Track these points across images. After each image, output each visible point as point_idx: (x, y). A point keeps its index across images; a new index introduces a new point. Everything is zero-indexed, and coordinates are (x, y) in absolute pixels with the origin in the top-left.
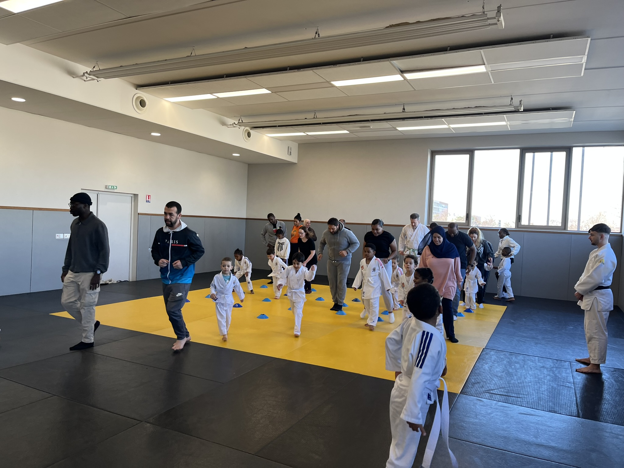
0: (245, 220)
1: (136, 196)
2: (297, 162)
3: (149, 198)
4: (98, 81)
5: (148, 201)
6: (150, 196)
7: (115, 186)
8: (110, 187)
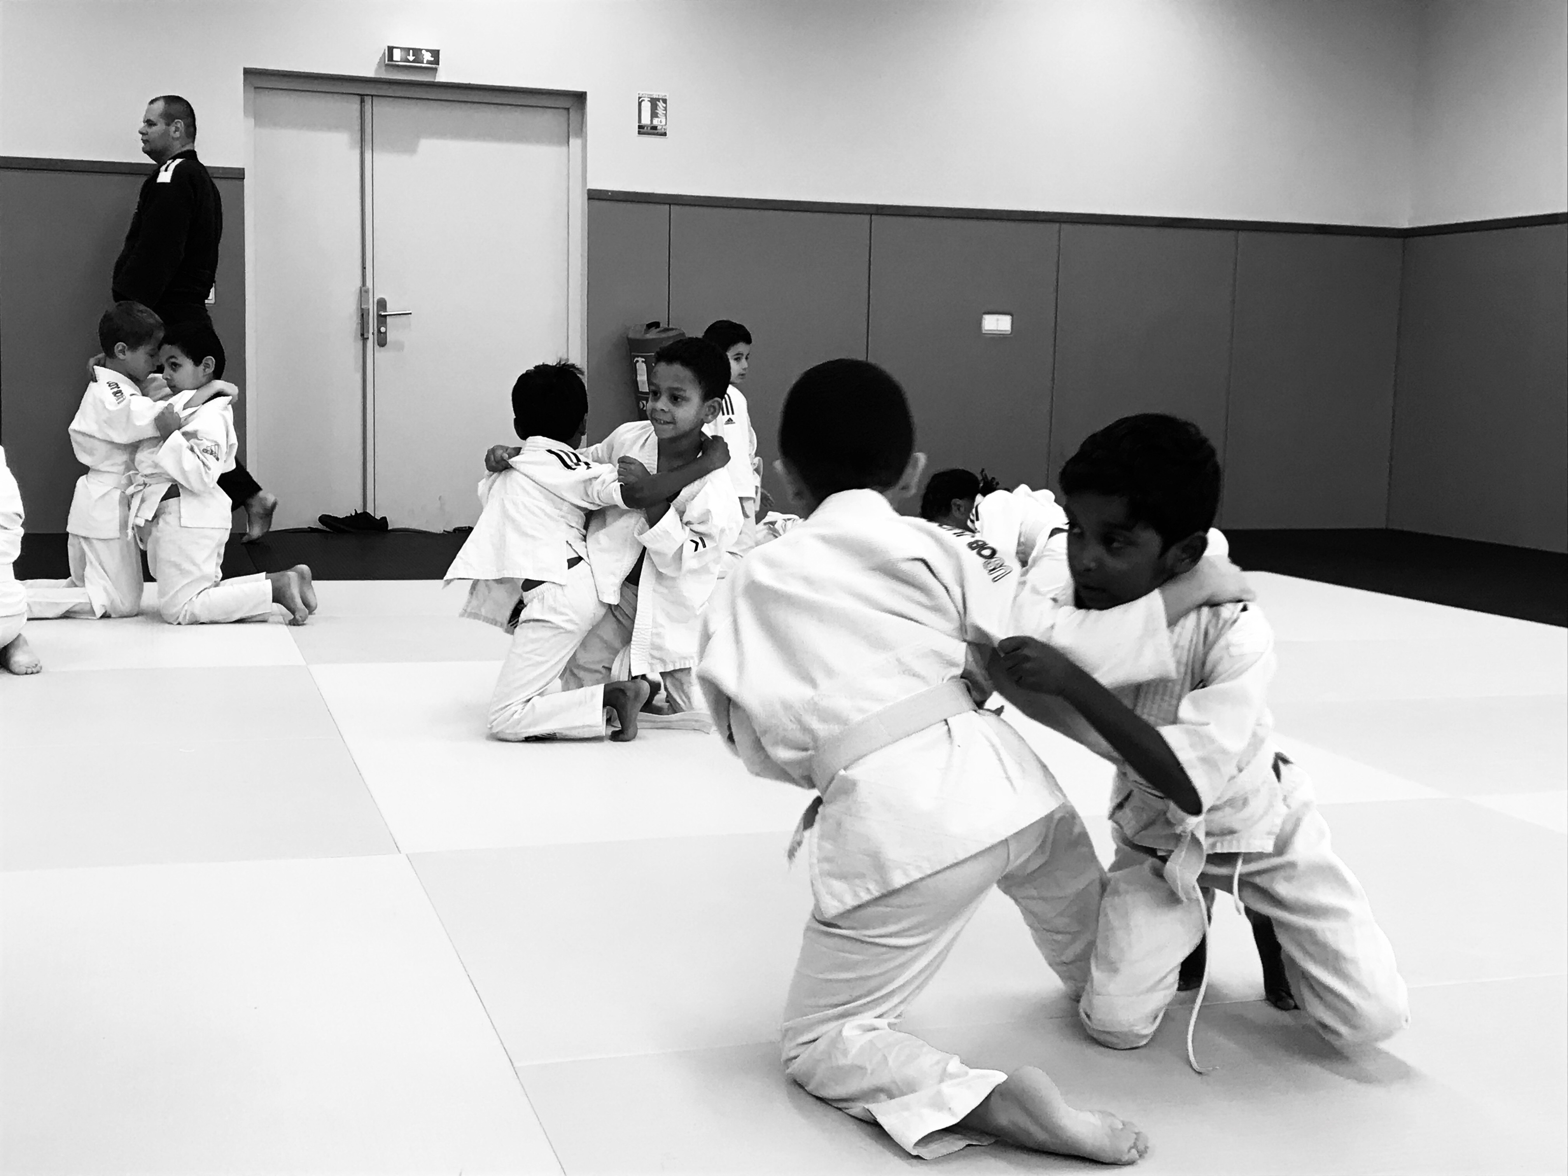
0: (1400, 240)
3: (660, 111)
5: (653, 131)
6: (661, 104)
7: (427, 50)
8: (397, 55)
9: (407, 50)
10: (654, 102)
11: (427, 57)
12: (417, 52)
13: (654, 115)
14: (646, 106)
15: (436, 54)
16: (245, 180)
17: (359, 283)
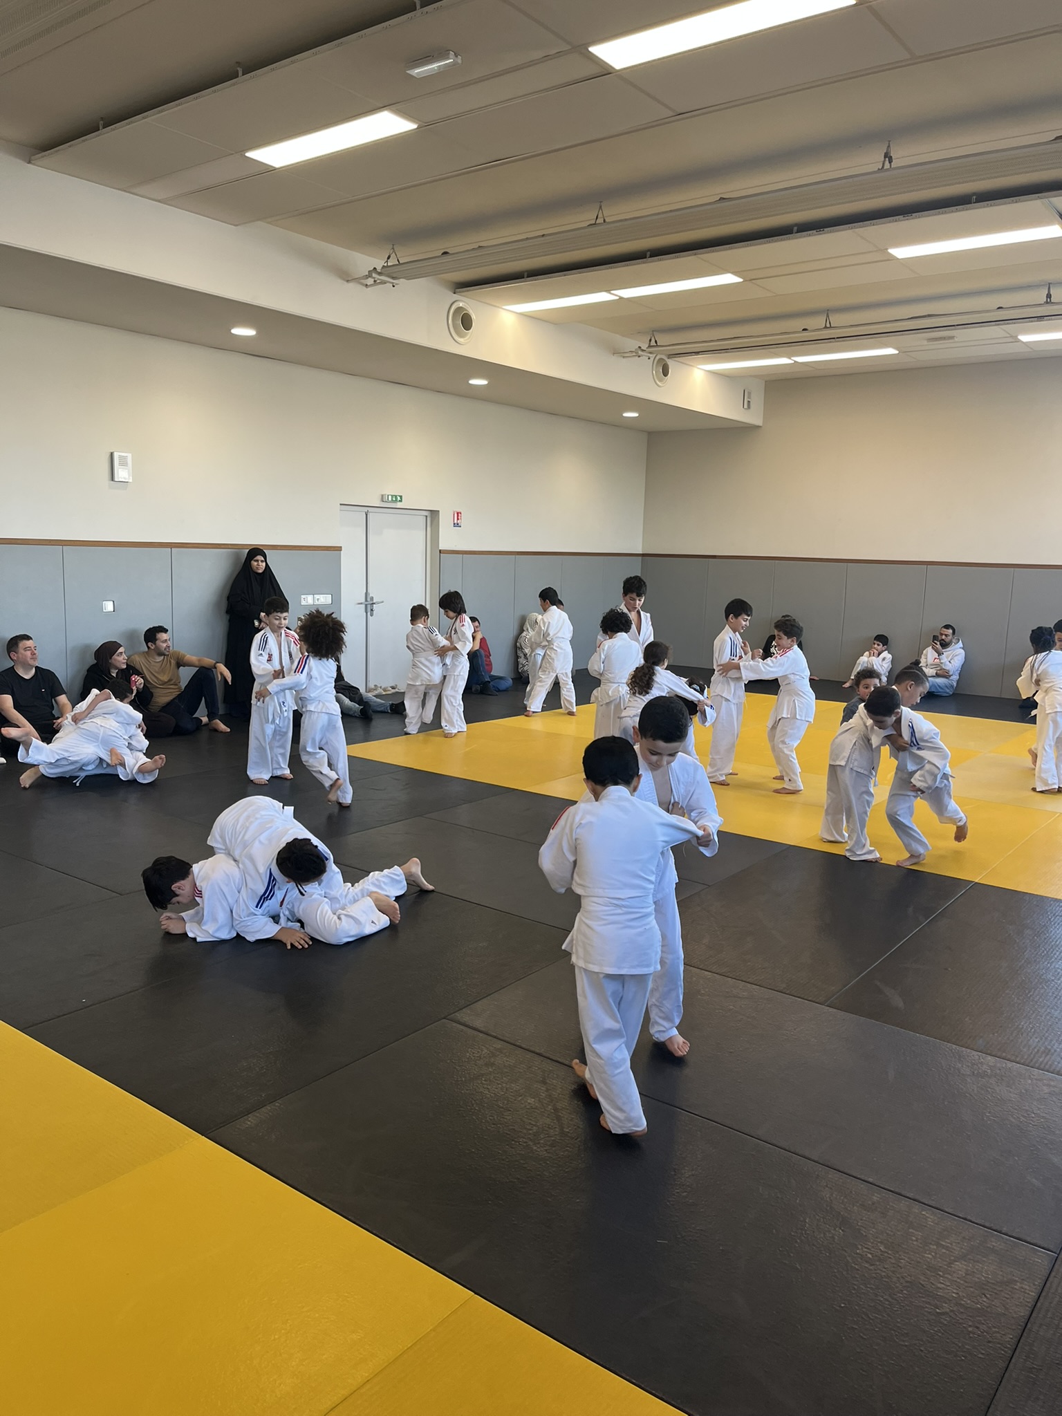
0: (641, 558)
1: (434, 514)
2: (761, 424)
3: (460, 518)
4: (394, 286)
5: (457, 525)
6: (460, 515)
7: (399, 496)
8: (390, 497)
9: (392, 496)
10: (458, 513)
11: (399, 498)
12: (396, 496)
13: (458, 519)
14: (456, 515)
15: (401, 497)
16: (342, 552)
17: (365, 591)
